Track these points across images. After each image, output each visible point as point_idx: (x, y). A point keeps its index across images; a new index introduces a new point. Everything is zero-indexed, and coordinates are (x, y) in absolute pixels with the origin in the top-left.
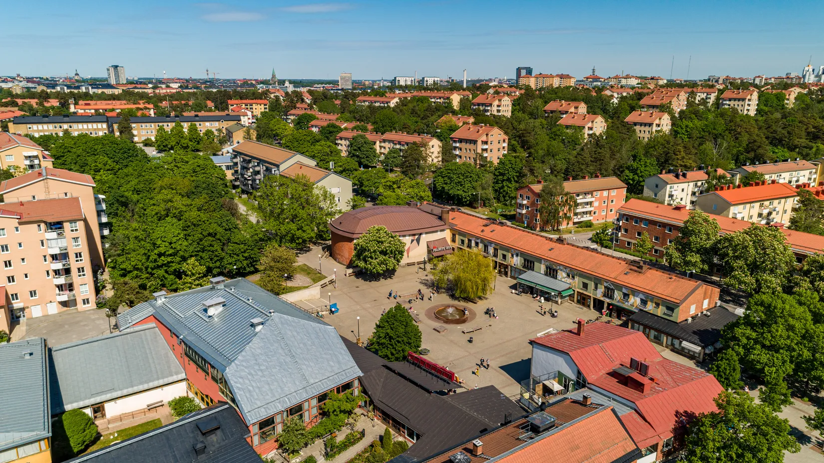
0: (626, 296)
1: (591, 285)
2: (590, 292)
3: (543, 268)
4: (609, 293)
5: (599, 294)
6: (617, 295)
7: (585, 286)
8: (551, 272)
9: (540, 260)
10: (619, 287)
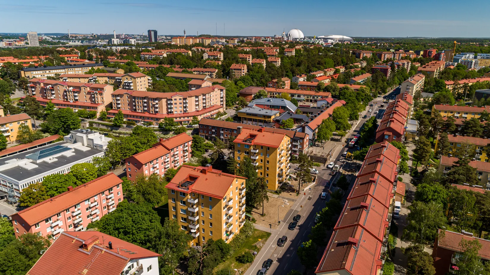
0: (318, 97)
1: (309, 97)
2: (309, 99)
3: (297, 96)
4: (313, 97)
5: (311, 98)
6: (315, 97)
7: (308, 97)
8: (299, 96)
9: (296, 94)
10: (316, 96)
